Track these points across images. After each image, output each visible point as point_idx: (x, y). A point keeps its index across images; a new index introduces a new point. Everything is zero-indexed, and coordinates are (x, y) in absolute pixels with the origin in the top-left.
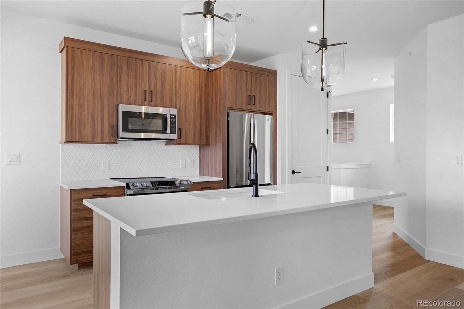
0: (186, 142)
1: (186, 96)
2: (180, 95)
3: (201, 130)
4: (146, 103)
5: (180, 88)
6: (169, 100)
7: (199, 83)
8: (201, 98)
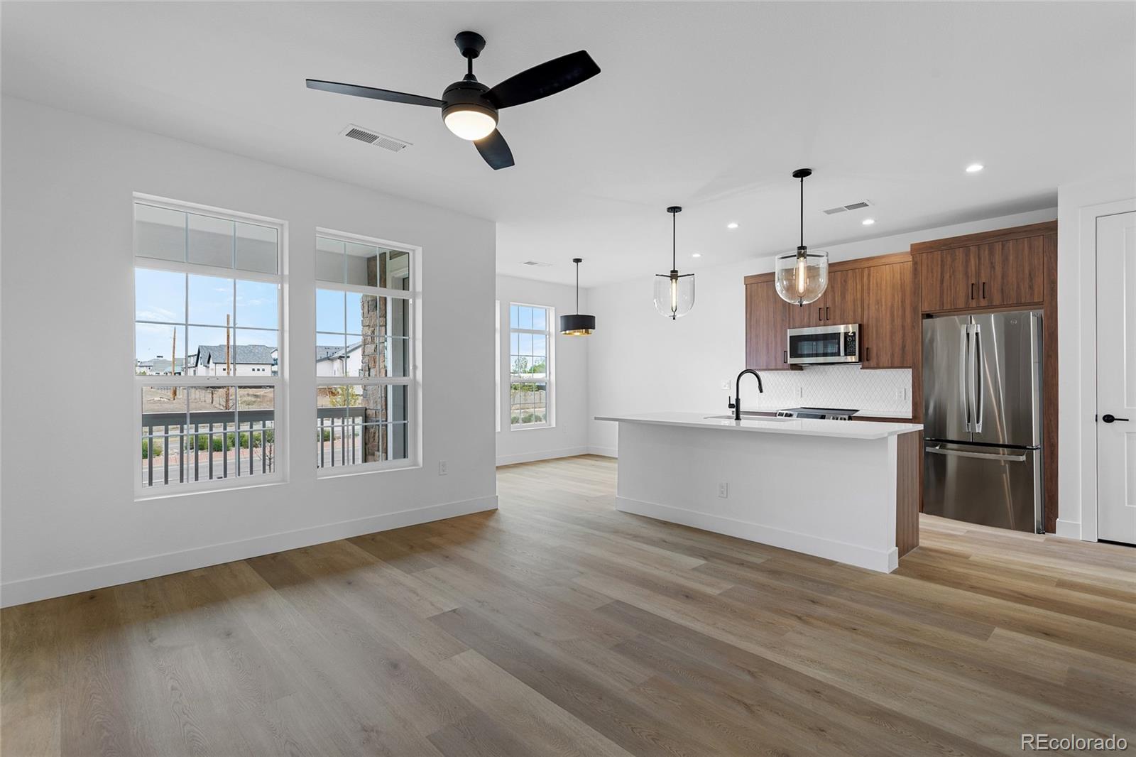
0: (878, 364)
1: (878, 303)
2: (869, 305)
3: (904, 347)
4: (822, 322)
5: (869, 296)
6: (851, 313)
7: (899, 282)
8: (903, 301)
